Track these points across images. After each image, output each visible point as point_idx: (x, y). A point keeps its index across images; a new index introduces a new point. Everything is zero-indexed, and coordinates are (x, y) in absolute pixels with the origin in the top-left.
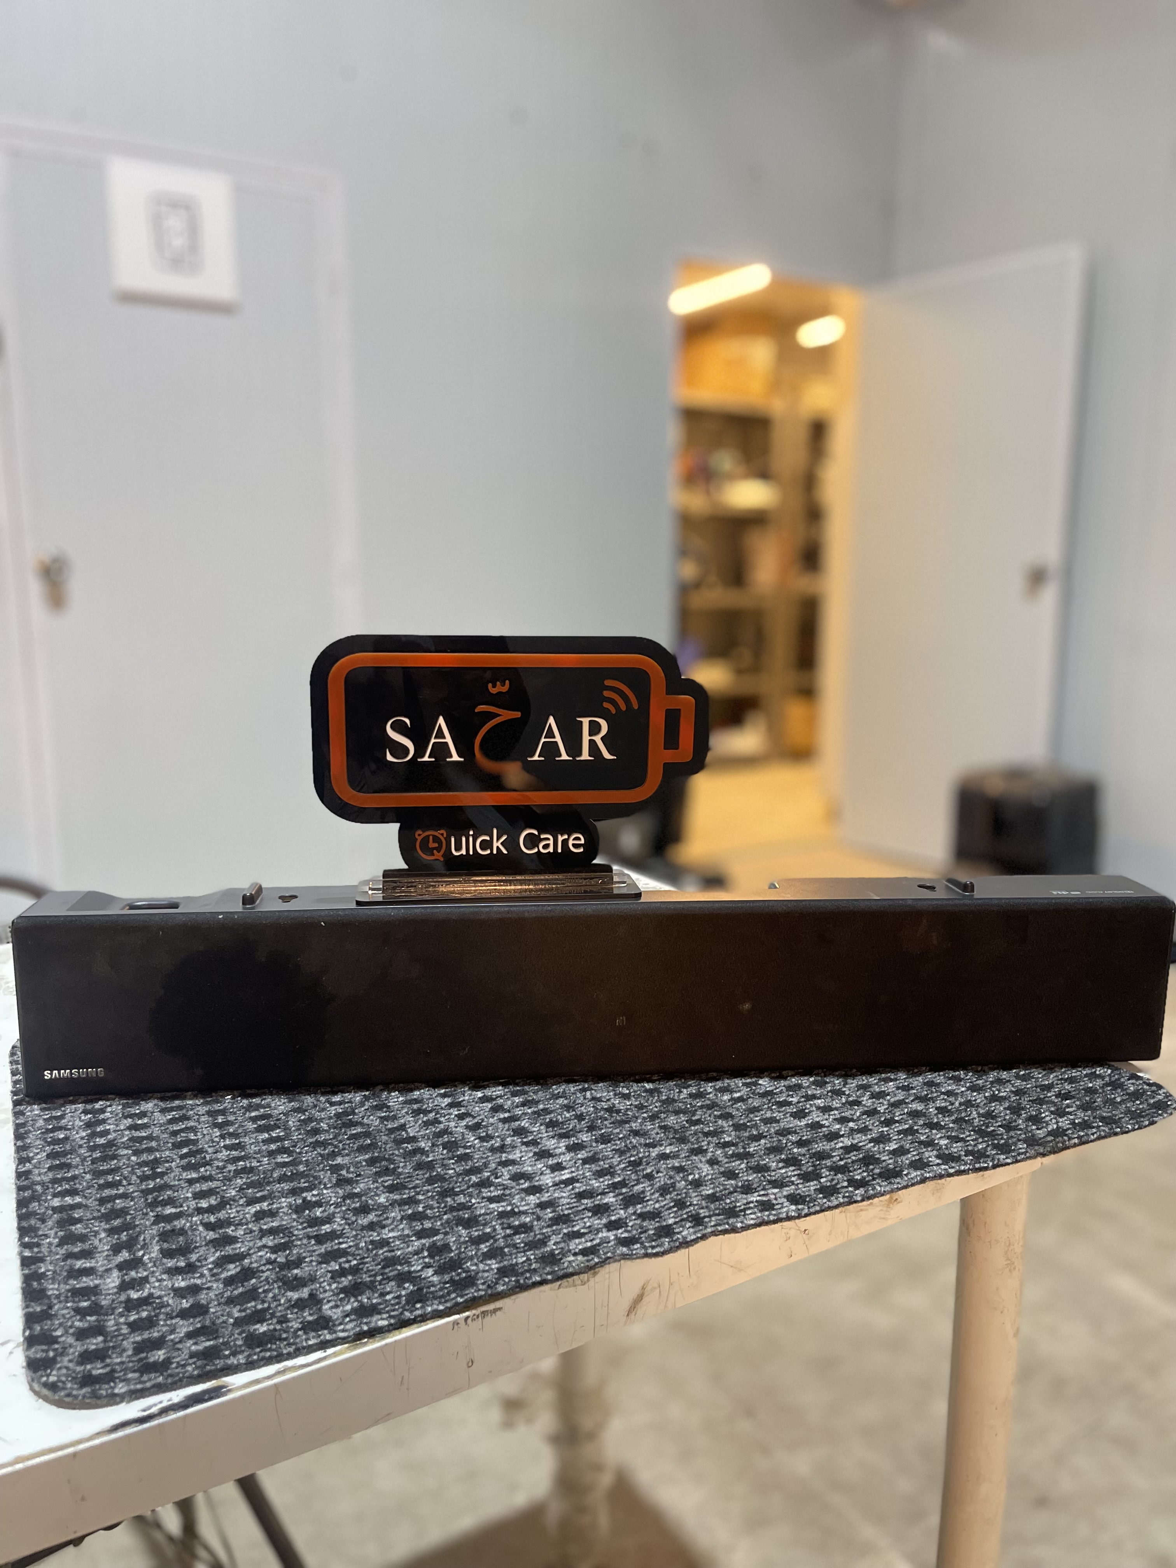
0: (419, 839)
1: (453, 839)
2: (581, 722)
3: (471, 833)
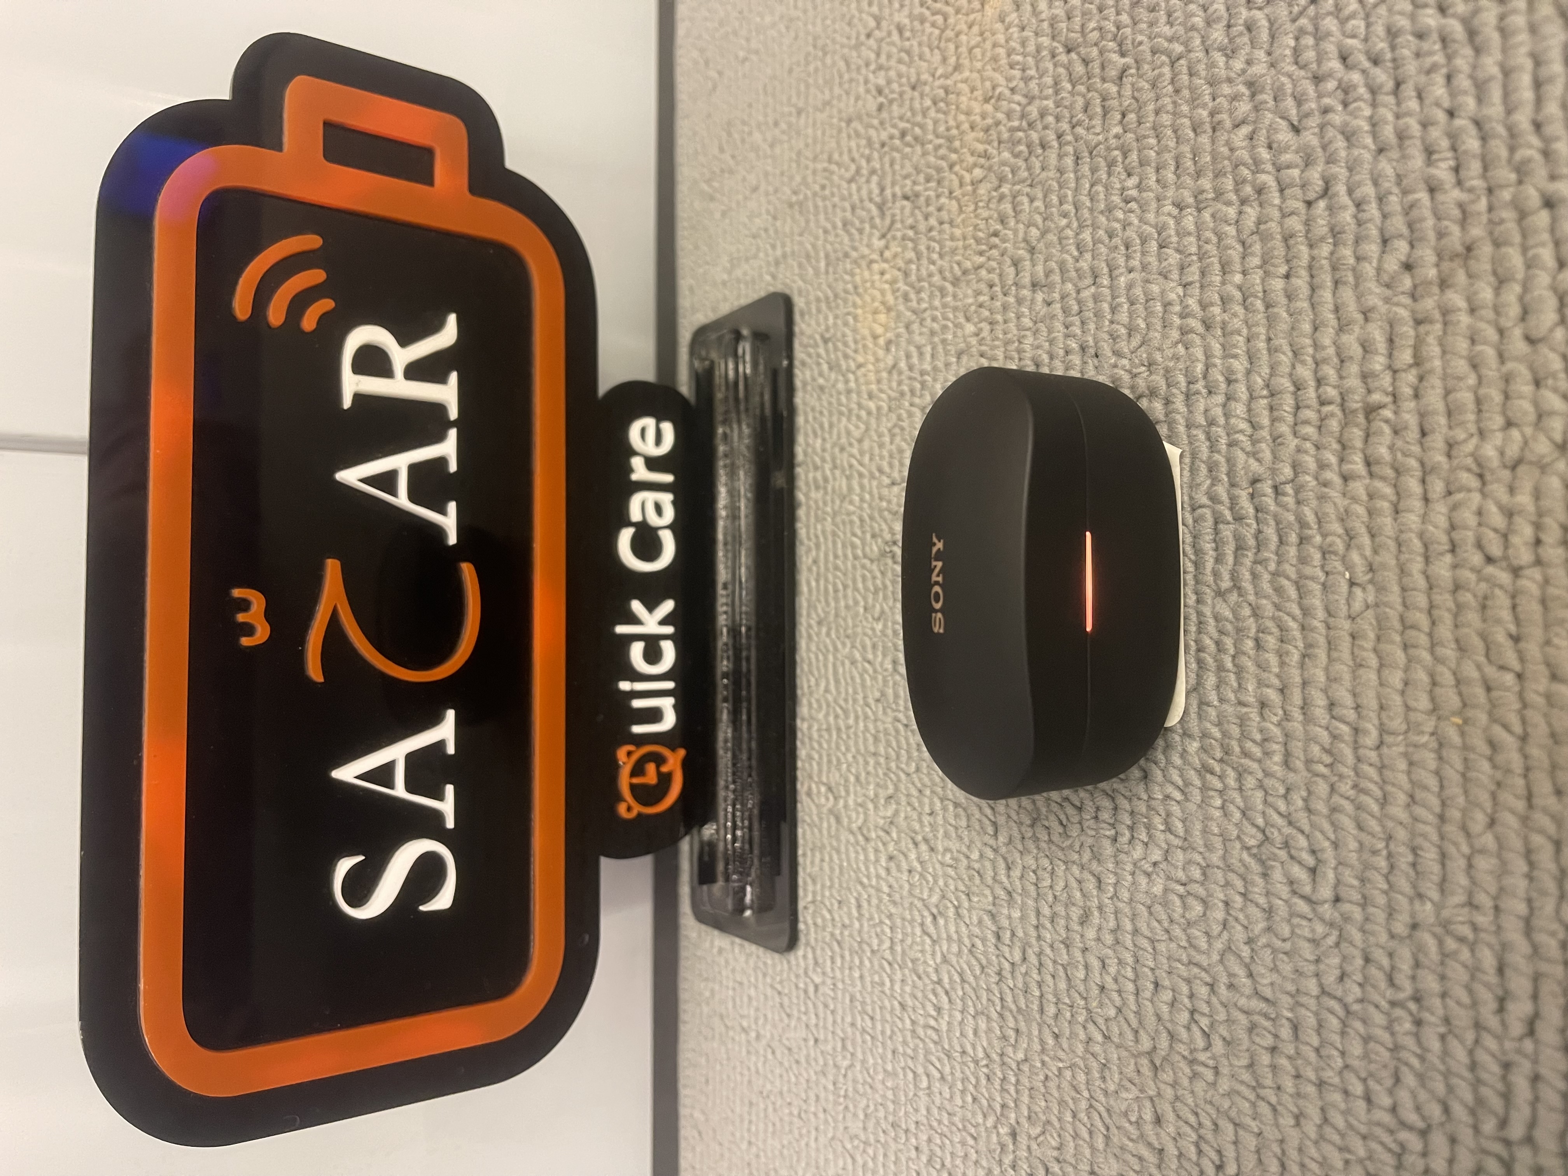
0: (637, 808)
1: (638, 729)
2: (358, 398)
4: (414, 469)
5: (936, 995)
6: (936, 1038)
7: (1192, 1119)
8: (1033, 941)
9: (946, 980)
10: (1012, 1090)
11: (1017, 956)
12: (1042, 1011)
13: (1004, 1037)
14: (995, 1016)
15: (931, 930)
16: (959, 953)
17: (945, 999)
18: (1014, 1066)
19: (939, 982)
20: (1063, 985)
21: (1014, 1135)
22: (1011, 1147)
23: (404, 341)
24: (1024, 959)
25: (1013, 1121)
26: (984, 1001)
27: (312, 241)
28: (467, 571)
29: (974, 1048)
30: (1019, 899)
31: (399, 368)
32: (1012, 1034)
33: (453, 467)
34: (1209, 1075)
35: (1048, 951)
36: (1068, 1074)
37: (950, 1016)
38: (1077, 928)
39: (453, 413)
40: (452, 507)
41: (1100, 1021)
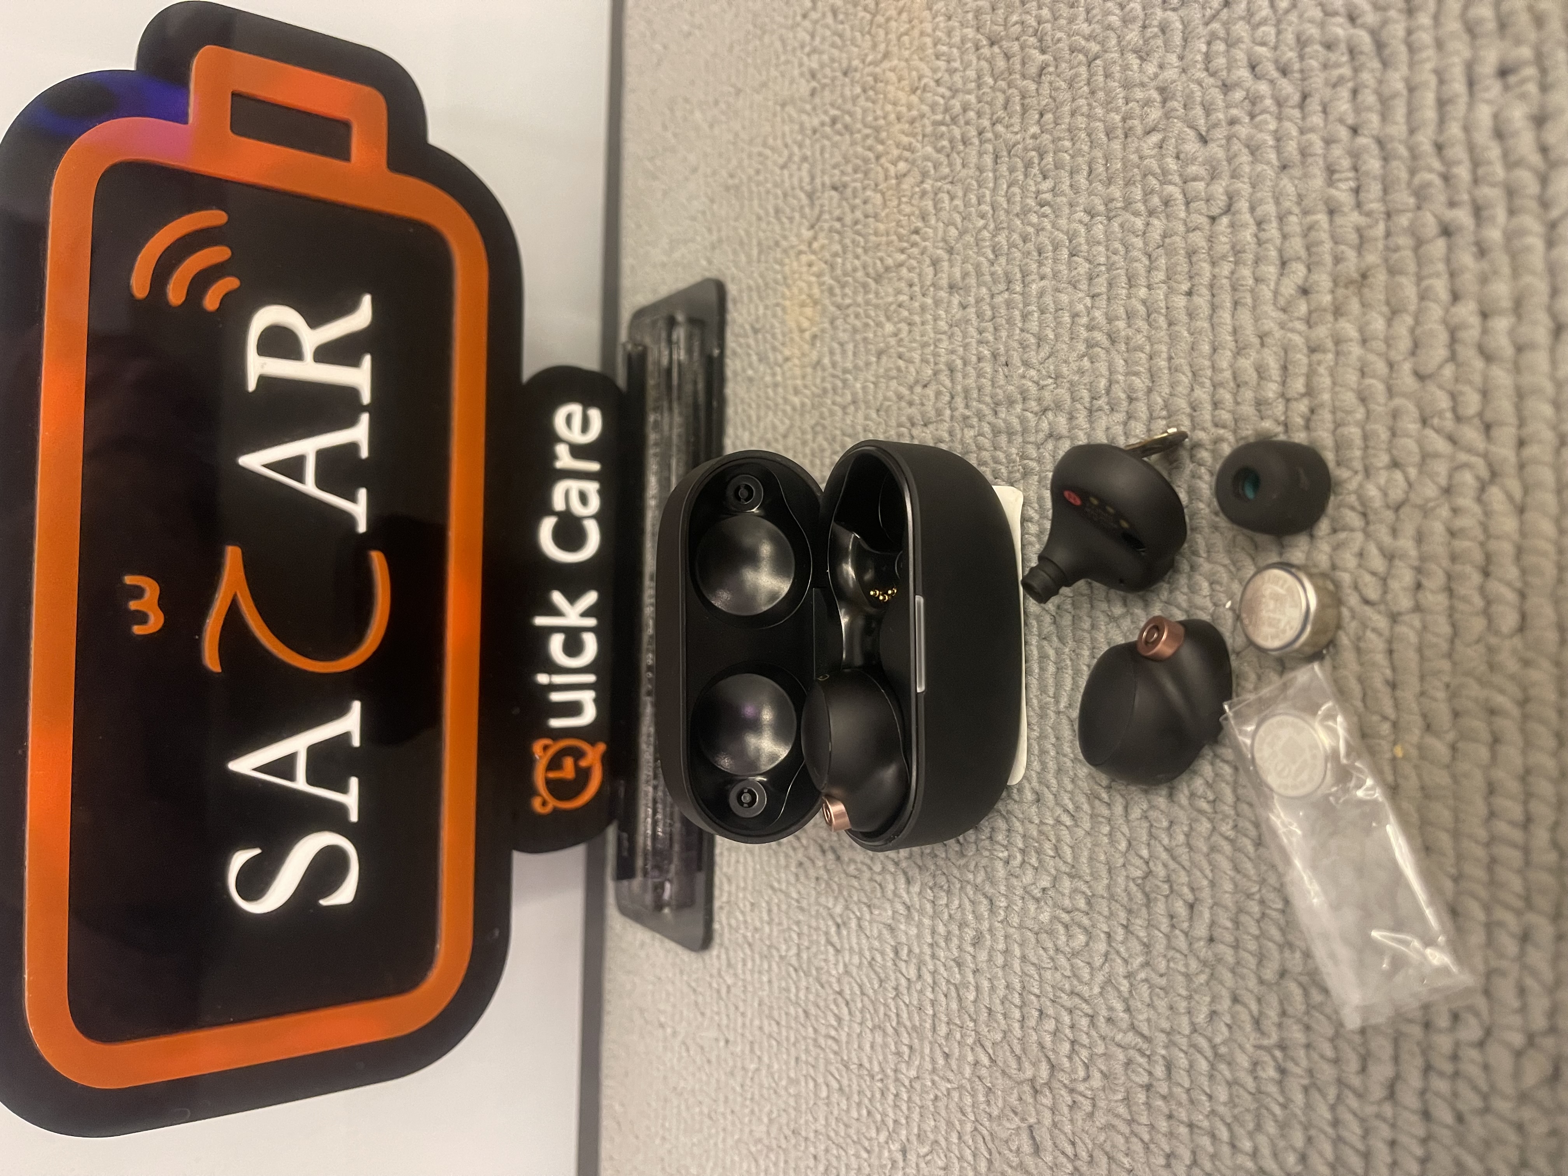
0: (553, 803)
1: (556, 723)
2: (264, 380)
3: (543, 679)
4: (322, 455)
5: (837, 1005)
6: (836, 1048)
7: (1069, 1150)
8: (928, 958)
9: (847, 992)
10: (904, 1107)
11: (912, 973)
12: (934, 1029)
13: (898, 1054)
14: (890, 1031)
15: (835, 939)
16: (860, 966)
17: (845, 1010)
18: (907, 1083)
19: (840, 993)
20: (954, 1006)
21: (904, 1151)
22: (901, 1164)
23: (314, 322)
24: (920, 977)
25: (904, 1138)
26: (881, 1015)
27: (215, 217)
28: (377, 560)
29: (871, 1062)
30: (916, 917)
31: (308, 350)
32: (906, 1050)
33: (364, 453)
34: (1087, 1106)
35: (942, 969)
36: (955, 1095)
37: (850, 1027)
38: (970, 949)
39: (366, 398)
40: (362, 494)
41: (988, 1045)
